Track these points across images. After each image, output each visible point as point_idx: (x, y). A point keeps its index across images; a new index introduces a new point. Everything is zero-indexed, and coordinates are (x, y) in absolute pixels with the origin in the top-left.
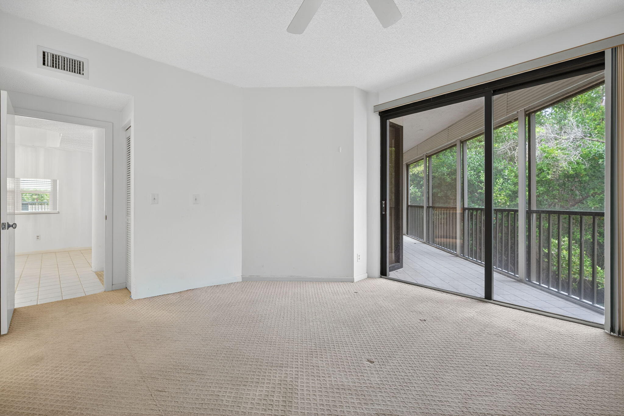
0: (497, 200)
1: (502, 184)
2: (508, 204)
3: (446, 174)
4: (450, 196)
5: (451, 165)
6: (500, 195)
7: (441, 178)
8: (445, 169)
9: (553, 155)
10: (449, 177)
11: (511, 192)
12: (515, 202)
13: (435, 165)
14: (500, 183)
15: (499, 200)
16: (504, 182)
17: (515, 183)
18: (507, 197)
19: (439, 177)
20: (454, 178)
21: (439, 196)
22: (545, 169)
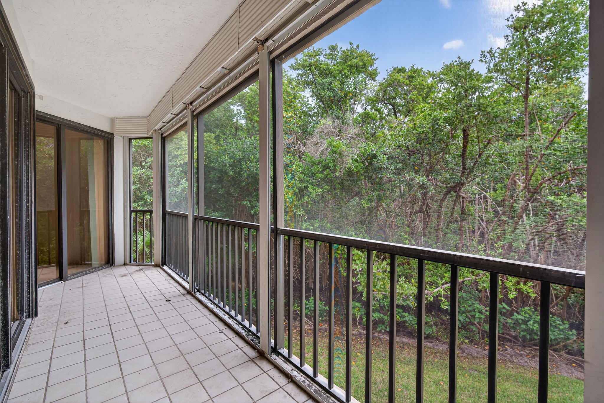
3: (228, 165)
4: (233, 194)
5: (234, 154)
7: (222, 170)
8: (227, 158)
9: (340, 148)
10: (232, 170)
13: (215, 153)
19: (220, 169)
20: (237, 171)
21: (220, 194)
22: (331, 165)
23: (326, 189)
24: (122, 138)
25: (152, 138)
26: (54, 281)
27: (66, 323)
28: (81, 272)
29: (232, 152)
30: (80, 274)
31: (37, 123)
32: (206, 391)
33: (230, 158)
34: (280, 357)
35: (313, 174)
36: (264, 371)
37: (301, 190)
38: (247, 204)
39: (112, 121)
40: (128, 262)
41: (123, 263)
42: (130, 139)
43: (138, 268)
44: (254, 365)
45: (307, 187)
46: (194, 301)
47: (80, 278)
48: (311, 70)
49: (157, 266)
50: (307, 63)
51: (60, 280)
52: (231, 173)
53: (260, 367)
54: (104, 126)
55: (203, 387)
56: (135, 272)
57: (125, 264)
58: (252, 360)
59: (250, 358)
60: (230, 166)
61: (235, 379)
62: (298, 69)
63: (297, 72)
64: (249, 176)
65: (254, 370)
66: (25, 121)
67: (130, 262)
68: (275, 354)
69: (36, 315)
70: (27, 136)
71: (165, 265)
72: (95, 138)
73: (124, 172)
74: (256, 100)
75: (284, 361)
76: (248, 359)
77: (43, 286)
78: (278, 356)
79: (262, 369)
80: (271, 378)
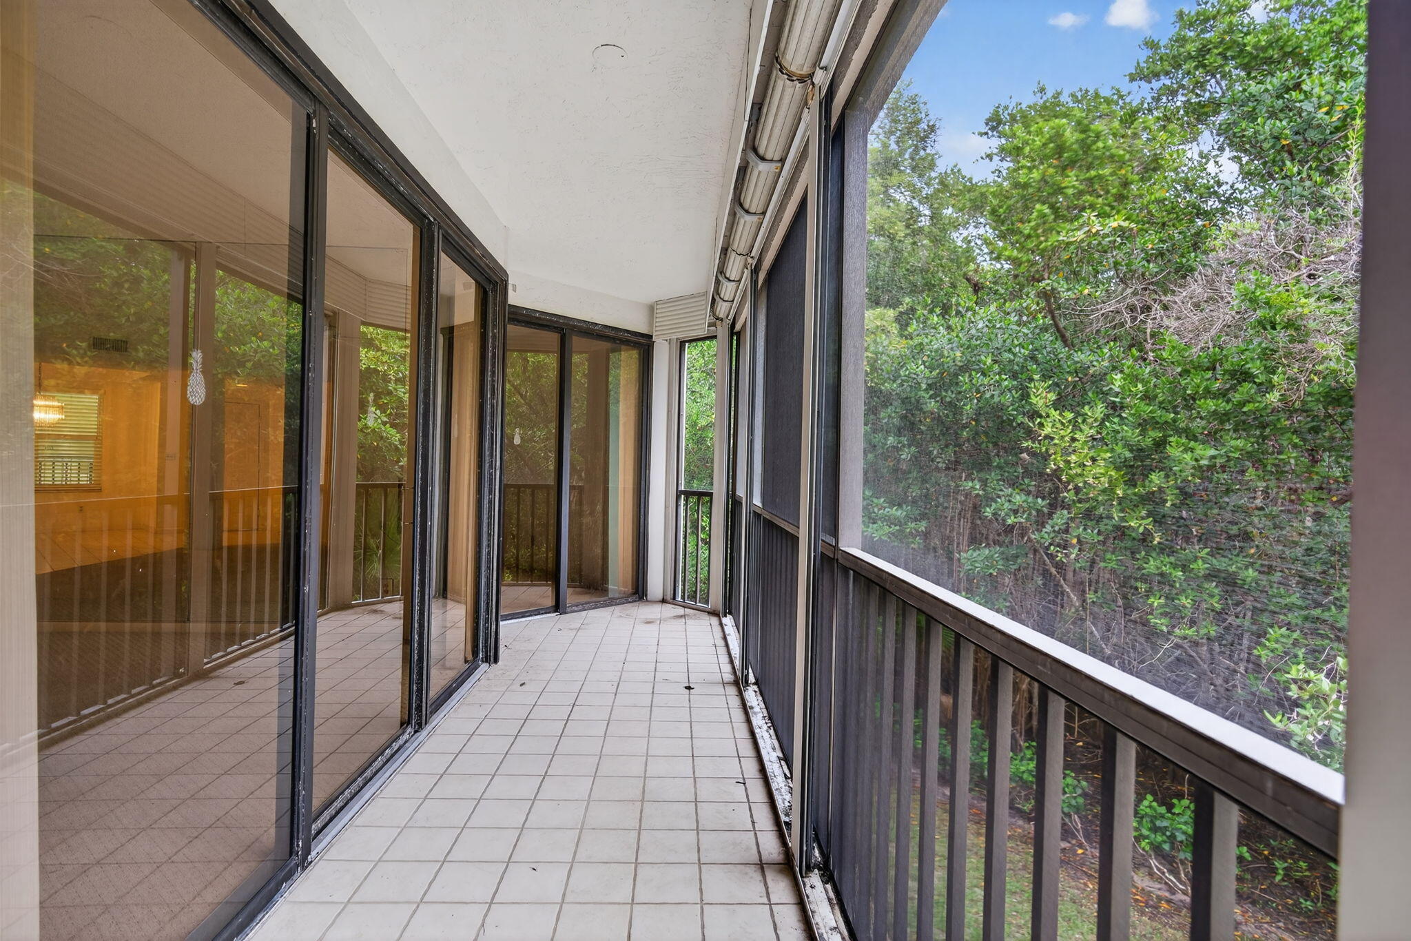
0: (1081, 479)
1: (1103, 420)
2: (1120, 492)
3: (924, 386)
6: (1094, 460)
9: (1291, 311)
10: (933, 397)
11: (1131, 451)
12: (1144, 487)
14: (1096, 420)
15: (1091, 480)
16: (1107, 417)
17: (1145, 420)
18: (1117, 469)
22: (1255, 368)
23: (1237, 449)
24: (667, 343)
25: (715, 337)
26: (547, 611)
27: (522, 685)
28: (589, 603)
29: (936, 351)
30: (585, 607)
31: (510, 327)
32: (634, 884)
33: (931, 369)
34: (829, 886)
35: (1190, 402)
36: (769, 900)
37: (1139, 453)
38: (973, 488)
39: (652, 309)
40: (669, 596)
41: (660, 597)
42: (682, 344)
43: (681, 611)
44: (761, 878)
45: (1161, 444)
46: (735, 702)
47: (584, 613)
48: (1204, 66)
49: (714, 613)
50: (1191, 48)
51: (556, 611)
52: (932, 405)
53: (767, 889)
54: (634, 322)
55: (635, 875)
56: (671, 618)
57: (664, 601)
58: (762, 866)
59: (761, 860)
60: (930, 386)
61: (701, 889)
62: (1157, 75)
63: (1156, 85)
64: (978, 413)
65: (752, 888)
66: (493, 331)
67: (674, 598)
68: (822, 876)
69: (496, 661)
70: (494, 354)
71: (730, 613)
72: (623, 347)
73: (669, 411)
74: (1011, 202)
75: (829, 899)
76: (756, 859)
77: (531, 616)
78: (825, 883)
79: (768, 893)
80: (774, 922)
